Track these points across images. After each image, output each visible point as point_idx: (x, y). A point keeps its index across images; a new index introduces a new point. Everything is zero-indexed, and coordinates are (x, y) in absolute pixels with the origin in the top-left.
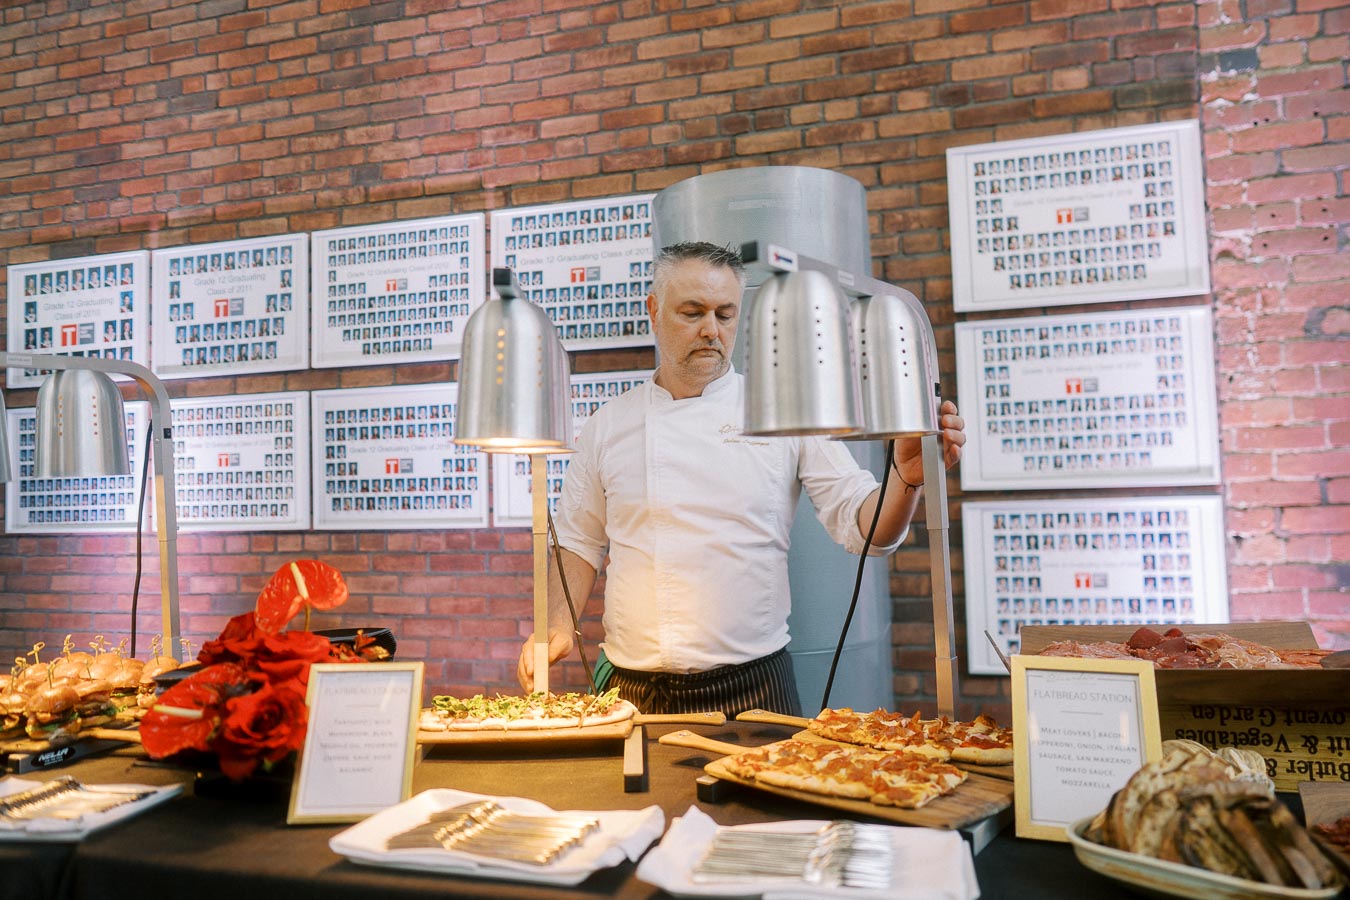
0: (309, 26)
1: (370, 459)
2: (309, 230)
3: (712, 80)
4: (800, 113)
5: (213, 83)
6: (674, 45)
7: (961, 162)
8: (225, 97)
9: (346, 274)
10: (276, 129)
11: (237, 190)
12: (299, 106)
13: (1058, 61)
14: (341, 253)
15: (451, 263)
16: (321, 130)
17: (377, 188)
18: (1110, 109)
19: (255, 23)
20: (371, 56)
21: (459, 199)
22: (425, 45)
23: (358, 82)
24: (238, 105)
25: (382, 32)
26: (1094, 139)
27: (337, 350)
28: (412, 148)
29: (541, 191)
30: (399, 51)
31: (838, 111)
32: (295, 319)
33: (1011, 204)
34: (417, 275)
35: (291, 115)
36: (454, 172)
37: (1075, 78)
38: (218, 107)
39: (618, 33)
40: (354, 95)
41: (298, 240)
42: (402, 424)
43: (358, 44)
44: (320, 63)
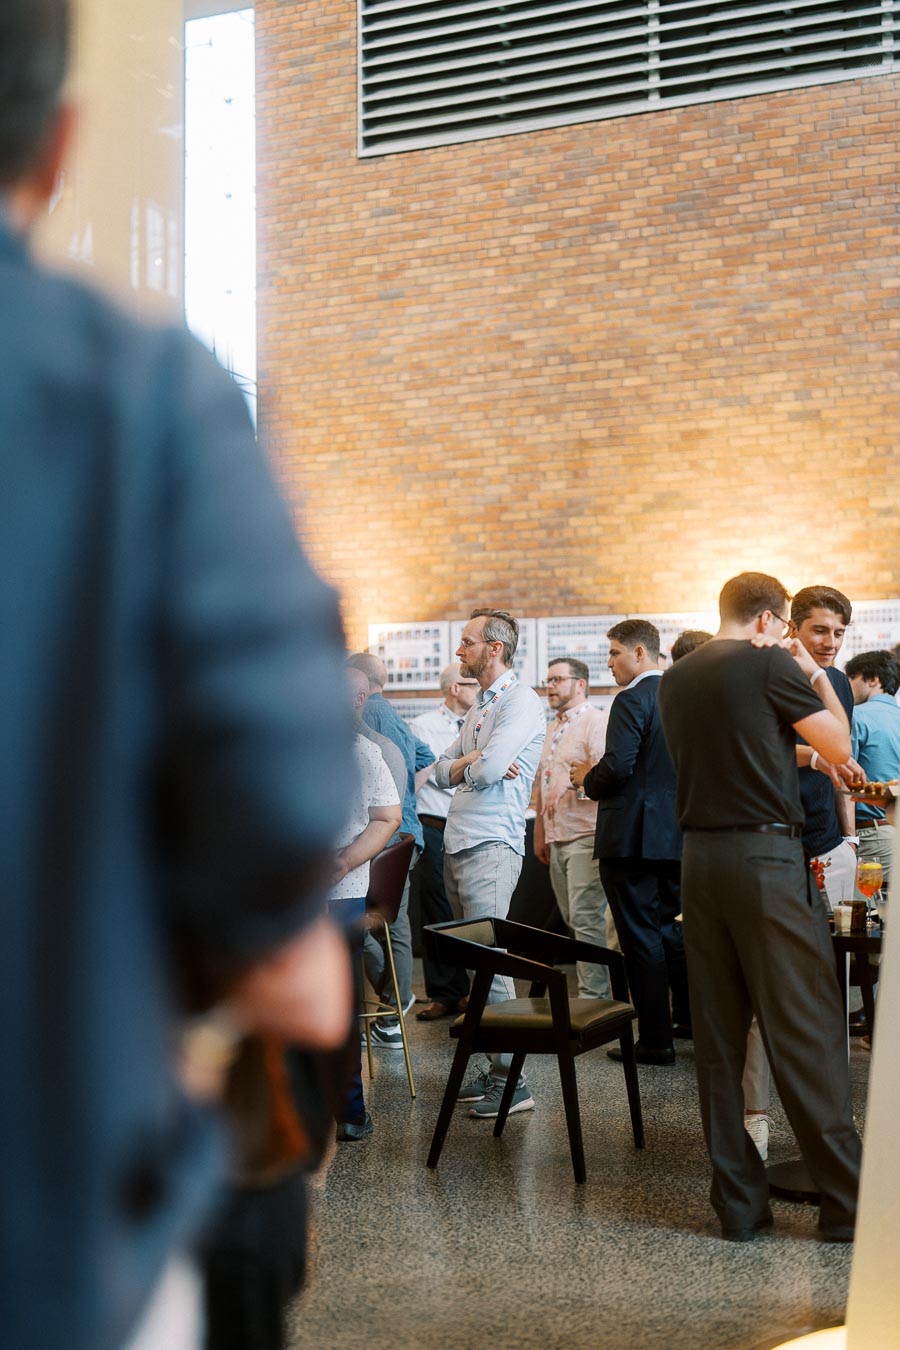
0: (536, 514)
2: (537, 617)
5: (482, 539)
8: (490, 546)
9: (556, 641)
10: (518, 564)
11: (496, 594)
12: (530, 555)
14: (553, 631)
16: (543, 567)
17: (571, 599)
19: (504, 509)
20: (568, 533)
22: (596, 531)
23: (561, 545)
24: (497, 550)
25: (574, 521)
30: (582, 533)
35: (526, 558)
38: (484, 549)
40: (559, 551)
43: (561, 525)
44: (541, 534)
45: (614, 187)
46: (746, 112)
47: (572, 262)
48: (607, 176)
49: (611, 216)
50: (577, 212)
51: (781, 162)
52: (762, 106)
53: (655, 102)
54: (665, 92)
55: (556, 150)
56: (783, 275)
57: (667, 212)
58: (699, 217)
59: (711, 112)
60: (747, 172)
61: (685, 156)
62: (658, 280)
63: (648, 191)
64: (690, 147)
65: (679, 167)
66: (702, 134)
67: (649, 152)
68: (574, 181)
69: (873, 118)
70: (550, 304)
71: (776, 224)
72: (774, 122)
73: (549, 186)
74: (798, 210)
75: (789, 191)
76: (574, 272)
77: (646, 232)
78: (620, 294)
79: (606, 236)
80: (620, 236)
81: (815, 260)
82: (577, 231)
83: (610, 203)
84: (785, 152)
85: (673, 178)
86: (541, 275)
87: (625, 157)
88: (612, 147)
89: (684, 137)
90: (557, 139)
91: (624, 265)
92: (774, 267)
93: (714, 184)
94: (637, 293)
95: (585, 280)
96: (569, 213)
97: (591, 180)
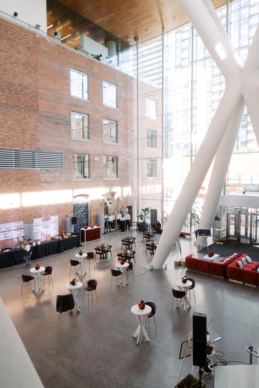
1: (7, 236)
3: (24, 216)
4: (28, 217)
6: (23, 214)
7: (34, 219)
9: (5, 226)
13: (37, 215)
14: (5, 225)
15: (12, 225)
16: (4, 218)
17: (7, 221)
18: (39, 217)
20: (6, 214)
21: (12, 222)
26: (38, 219)
27: (5, 230)
28: (9, 219)
29: (16, 221)
30: (8, 214)
31: (29, 217)
32: (2, 229)
33: (36, 221)
34: (10, 226)
36: (11, 220)
37: (38, 216)
39: (20, 213)
41: (2, 224)
42: (9, 233)
45: (10, 176)
46: (24, 171)
47: (6, 184)
48: (10, 175)
49: (10, 180)
50: (6, 179)
51: (28, 176)
52: (26, 170)
53: (14, 168)
54: (15, 167)
55: (4, 171)
56: (28, 187)
57: (17, 180)
58: (20, 181)
59: (21, 170)
60: (25, 177)
61: (18, 174)
62: (15, 187)
63: (14, 177)
64: (19, 173)
65: (18, 175)
66: (20, 172)
67: (14, 173)
68: (6, 175)
69: (36, 173)
70: (3, 189)
71: (28, 182)
72: (27, 172)
73: (3, 175)
74: (30, 181)
75: (29, 179)
76: (6, 185)
77: (14, 182)
78: (12, 188)
79: (10, 182)
80: (11, 182)
81: (31, 186)
82: (7, 181)
83: (10, 178)
84: (28, 175)
85: (17, 176)
86: (2, 185)
87: (12, 173)
88: (10, 172)
89: (18, 172)
90: (4, 170)
91: (12, 185)
92: (27, 187)
93: (21, 178)
94: (13, 188)
95: (7, 186)
96: (5, 179)
97: (8, 175)
